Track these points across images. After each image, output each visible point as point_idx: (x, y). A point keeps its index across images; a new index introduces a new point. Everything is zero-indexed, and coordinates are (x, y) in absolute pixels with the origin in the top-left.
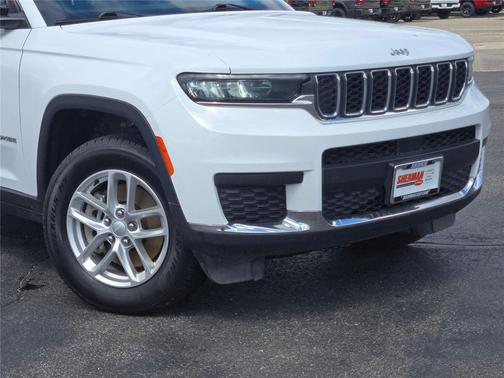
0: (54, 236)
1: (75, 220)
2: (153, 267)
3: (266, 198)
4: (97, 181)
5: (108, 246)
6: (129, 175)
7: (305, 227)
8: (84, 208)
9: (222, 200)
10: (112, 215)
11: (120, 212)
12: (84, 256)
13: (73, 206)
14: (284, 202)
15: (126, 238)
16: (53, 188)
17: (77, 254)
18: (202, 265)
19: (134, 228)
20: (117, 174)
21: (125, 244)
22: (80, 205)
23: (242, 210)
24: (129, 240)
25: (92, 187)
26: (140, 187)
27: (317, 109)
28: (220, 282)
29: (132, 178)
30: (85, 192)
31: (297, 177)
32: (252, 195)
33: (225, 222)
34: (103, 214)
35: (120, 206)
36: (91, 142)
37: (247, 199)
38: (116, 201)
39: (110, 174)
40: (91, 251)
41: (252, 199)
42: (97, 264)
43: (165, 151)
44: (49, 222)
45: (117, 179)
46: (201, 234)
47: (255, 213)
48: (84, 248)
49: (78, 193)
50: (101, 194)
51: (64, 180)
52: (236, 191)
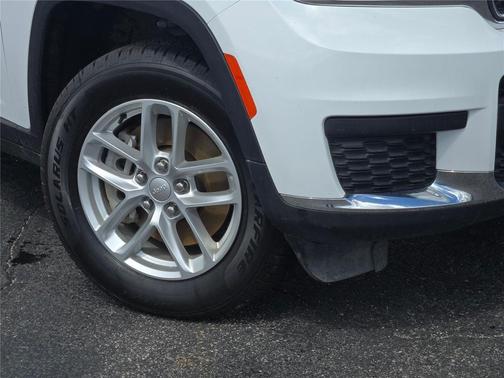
0: (60, 199)
1: (90, 175)
2: (216, 250)
3: (404, 153)
4: (123, 116)
5: (142, 214)
6: (175, 108)
7: (462, 196)
8: (104, 155)
9: (335, 158)
10: (149, 169)
11: (161, 164)
12: (107, 229)
13: (87, 154)
14: (434, 158)
15: (171, 204)
16: (54, 125)
17: (96, 227)
18: (299, 255)
19: (185, 190)
20: (155, 105)
21: (170, 214)
22: (98, 152)
23: (367, 173)
24: (176, 208)
25: (116, 125)
26: (192, 125)
27: (490, 7)
28: (326, 280)
29: (181, 111)
30: (104, 131)
31: (456, 120)
32: (385, 149)
33: (340, 194)
34: (133, 167)
35: (161, 154)
36: (113, 54)
37: (376, 156)
38: (154, 147)
39: (144, 106)
40: (117, 222)
41: (384, 155)
42: (126, 241)
43: (241, 77)
44: (52, 177)
45: (156, 113)
46: (302, 212)
47: (387, 177)
48: (106, 217)
49: (94, 134)
50: (130, 133)
51: (72, 113)
52: (359, 144)
